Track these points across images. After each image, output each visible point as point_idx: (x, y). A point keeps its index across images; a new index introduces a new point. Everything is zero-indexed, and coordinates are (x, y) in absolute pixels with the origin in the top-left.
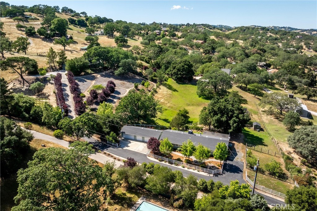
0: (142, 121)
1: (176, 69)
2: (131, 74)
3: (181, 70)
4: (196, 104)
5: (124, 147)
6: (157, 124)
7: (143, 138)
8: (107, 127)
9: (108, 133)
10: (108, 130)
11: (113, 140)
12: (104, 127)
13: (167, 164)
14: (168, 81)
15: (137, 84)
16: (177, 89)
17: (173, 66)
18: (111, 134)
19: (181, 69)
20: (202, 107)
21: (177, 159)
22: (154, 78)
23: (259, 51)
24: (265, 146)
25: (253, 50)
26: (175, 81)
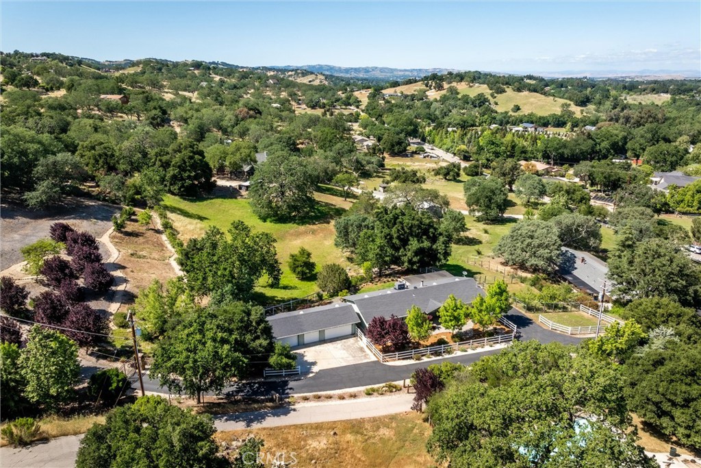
3: (189, 168)
5: (310, 369)
7: (322, 333)
13: (434, 358)
19: (188, 164)
20: (290, 240)
21: (436, 341)
22: (136, 197)
23: (251, 112)
24: (480, 273)
25: (241, 112)
26: (177, 198)
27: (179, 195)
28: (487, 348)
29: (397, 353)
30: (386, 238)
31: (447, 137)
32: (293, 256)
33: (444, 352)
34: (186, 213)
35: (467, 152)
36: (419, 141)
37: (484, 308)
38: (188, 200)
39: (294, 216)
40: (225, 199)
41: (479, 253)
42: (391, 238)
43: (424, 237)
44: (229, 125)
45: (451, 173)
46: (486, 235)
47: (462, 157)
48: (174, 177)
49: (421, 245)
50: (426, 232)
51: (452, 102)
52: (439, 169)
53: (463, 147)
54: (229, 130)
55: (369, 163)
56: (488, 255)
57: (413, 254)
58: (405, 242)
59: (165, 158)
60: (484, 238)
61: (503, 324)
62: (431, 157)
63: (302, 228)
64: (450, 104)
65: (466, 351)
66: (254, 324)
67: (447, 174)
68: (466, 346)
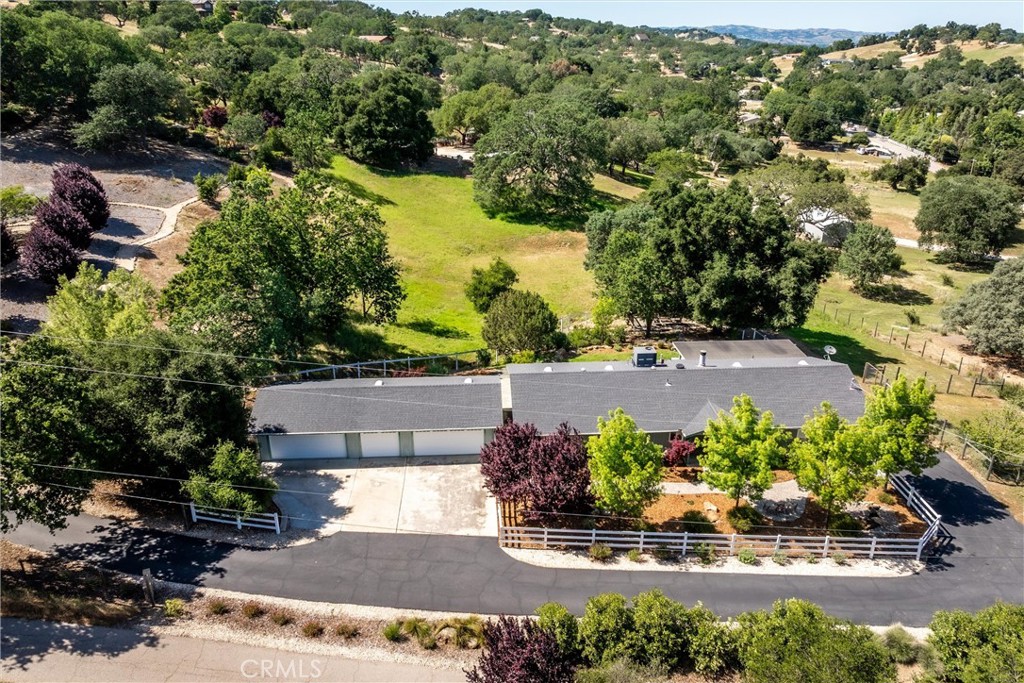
0: (322, 347)
1: (361, 112)
2: (158, 146)
3: (385, 117)
4: (493, 245)
5: (321, 524)
6: (400, 351)
7: (406, 437)
8: (179, 416)
9: (197, 459)
10: (185, 437)
11: (246, 496)
12: (155, 418)
13: (652, 565)
14: (333, 164)
15: (209, 180)
16: (386, 195)
17: (342, 102)
18: (217, 458)
19: (383, 110)
20: (523, 253)
21: (679, 515)
22: (274, 153)
23: (574, 67)
24: (895, 361)
25: (557, 66)
26: (363, 167)
27: (367, 164)
28: (827, 568)
29: (546, 530)
30: (659, 250)
31: (918, 123)
32: (478, 273)
33: (689, 553)
34: (358, 190)
35: (955, 148)
36: (866, 130)
37: (832, 447)
38: (379, 172)
39: (551, 214)
40: (441, 176)
41: (914, 320)
42: (671, 250)
43: (750, 255)
44: (525, 79)
45: (907, 177)
46: (947, 288)
47: (941, 157)
48: (357, 131)
49: (738, 273)
50: (756, 245)
51: (947, 72)
52: (884, 169)
53: (946, 138)
54: (523, 87)
55: (746, 147)
56: (935, 326)
57: (713, 291)
58: (698, 260)
59: (348, 99)
60: (939, 291)
61: (903, 502)
62: (879, 153)
63: (556, 235)
64: (941, 76)
65: (756, 563)
66: (168, 388)
67: (900, 178)
68: (763, 548)
